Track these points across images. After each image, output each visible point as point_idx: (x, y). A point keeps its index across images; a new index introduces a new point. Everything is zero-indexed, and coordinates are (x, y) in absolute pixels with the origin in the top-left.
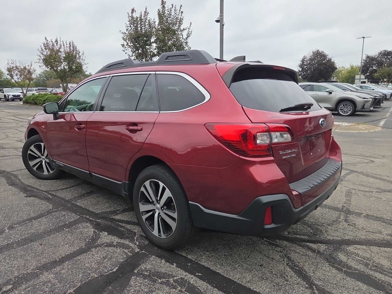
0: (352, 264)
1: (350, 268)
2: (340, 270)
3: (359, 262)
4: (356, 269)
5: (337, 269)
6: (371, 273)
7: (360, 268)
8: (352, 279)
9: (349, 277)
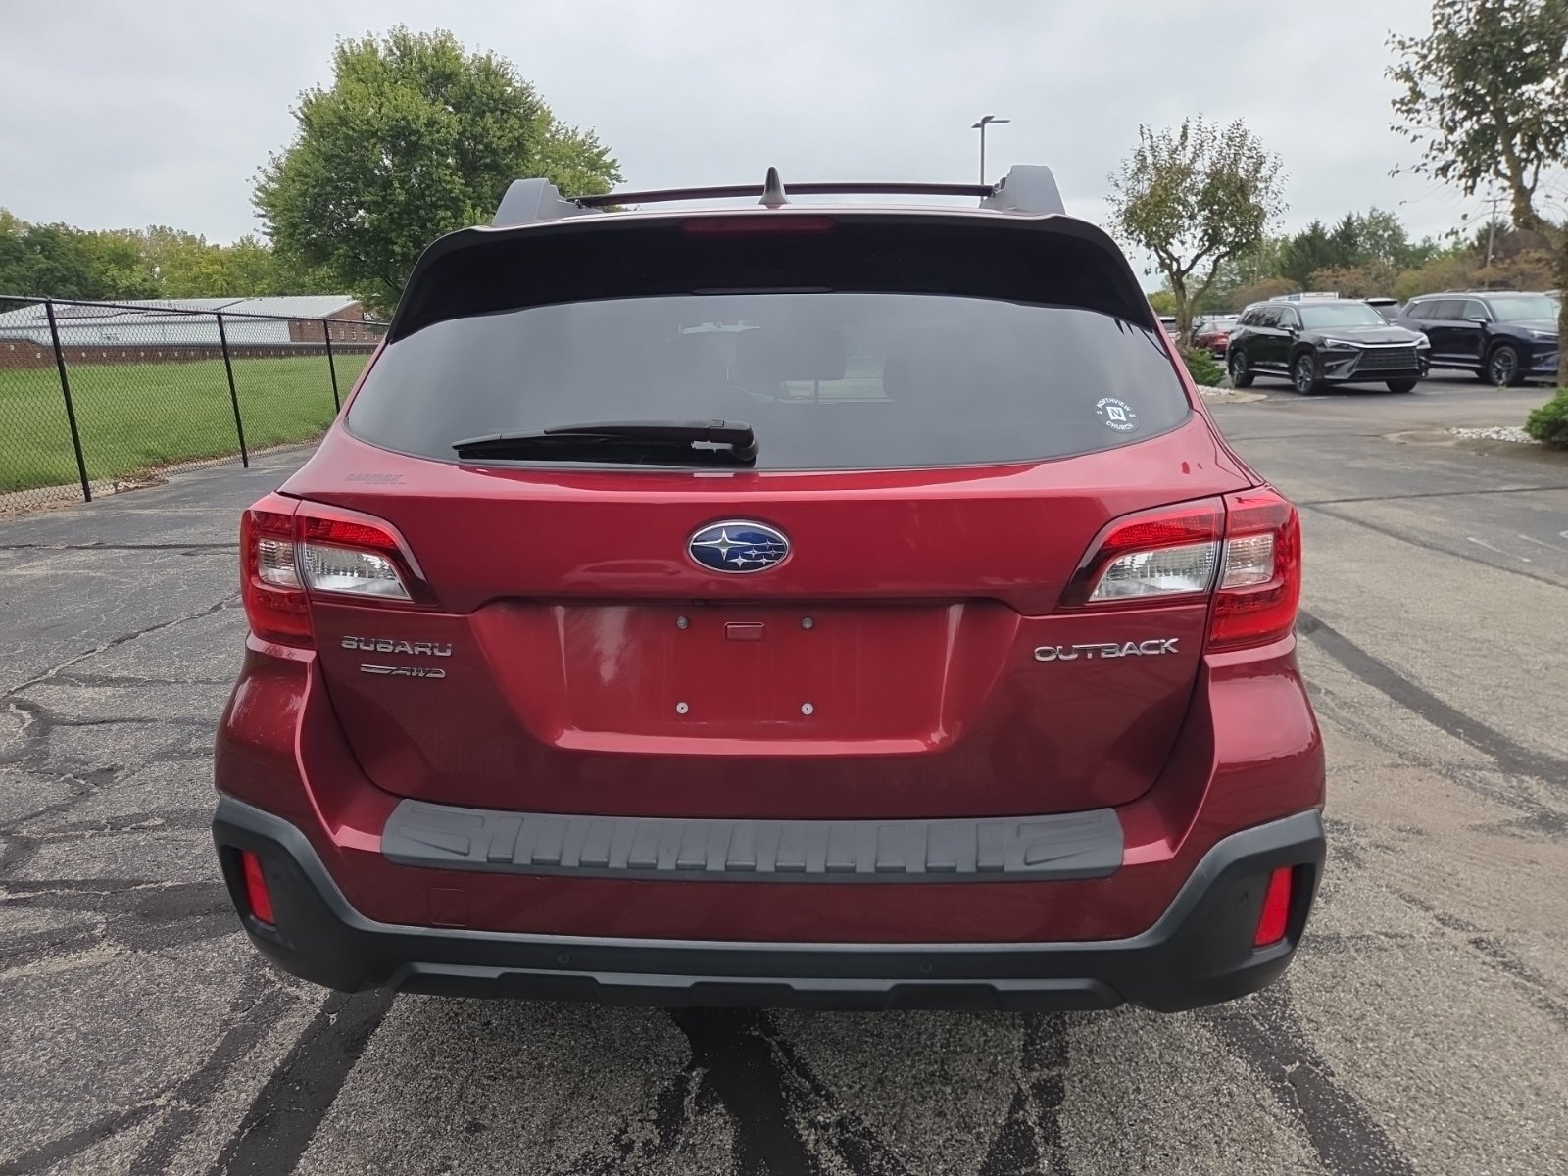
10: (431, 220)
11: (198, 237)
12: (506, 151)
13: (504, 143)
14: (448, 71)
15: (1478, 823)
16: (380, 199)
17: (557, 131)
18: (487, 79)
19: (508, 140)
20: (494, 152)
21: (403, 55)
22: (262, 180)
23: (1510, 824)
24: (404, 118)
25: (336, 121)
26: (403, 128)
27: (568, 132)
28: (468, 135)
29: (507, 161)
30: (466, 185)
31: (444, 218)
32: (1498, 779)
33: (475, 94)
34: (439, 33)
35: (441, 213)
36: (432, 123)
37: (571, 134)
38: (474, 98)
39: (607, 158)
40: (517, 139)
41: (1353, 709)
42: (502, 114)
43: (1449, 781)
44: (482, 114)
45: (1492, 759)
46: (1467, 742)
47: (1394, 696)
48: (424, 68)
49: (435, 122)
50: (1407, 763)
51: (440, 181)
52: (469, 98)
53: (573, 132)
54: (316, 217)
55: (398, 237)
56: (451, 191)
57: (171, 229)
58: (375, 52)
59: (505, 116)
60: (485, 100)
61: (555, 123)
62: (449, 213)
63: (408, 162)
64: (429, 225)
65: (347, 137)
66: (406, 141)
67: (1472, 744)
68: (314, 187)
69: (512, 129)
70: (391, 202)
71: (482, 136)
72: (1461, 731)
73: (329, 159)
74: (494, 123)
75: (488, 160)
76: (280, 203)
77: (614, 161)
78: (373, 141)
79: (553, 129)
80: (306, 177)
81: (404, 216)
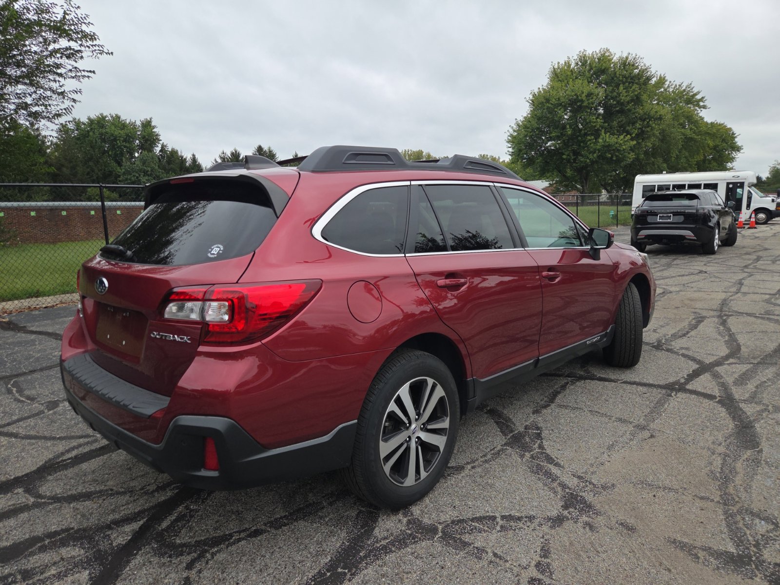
0: (46, 557)
1: (43, 549)
2: (50, 535)
3: (41, 567)
4: (32, 554)
5: (56, 533)
6: (6, 569)
7: (29, 560)
8: (22, 540)
9: (28, 539)
10: (583, 142)
11: (497, 158)
12: (628, 103)
13: (628, 98)
14: (603, 68)
16: (559, 134)
17: (669, 87)
18: (624, 68)
19: (631, 97)
20: (622, 104)
21: (583, 65)
22: (511, 131)
24: (576, 95)
25: (545, 101)
26: (575, 99)
27: (676, 86)
28: (609, 97)
29: (628, 107)
30: (604, 123)
31: (590, 140)
33: (616, 77)
34: (602, 50)
35: (589, 138)
36: (589, 95)
37: (678, 87)
38: (615, 78)
39: (698, 97)
40: (636, 95)
42: (629, 84)
44: (618, 86)
48: (591, 69)
49: (592, 94)
51: (590, 122)
52: (613, 78)
53: (680, 85)
54: (530, 146)
55: (565, 152)
56: (595, 126)
57: (487, 156)
58: (569, 66)
59: (631, 85)
60: (621, 78)
61: (667, 83)
62: (593, 137)
63: (575, 116)
64: (582, 144)
65: (548, 108)
66: (576, 105)
68: (531, 132)
69: (634, 90)
70: (564, 135)
71: (616, 97)
73: (539, 119)
74: (624, 89)
75: (617, 109)
76: (516, 141)
77: (703, 98)
78: (559, 108)
79: (666, 86)
80: (528, 128)
81: (571, 141)
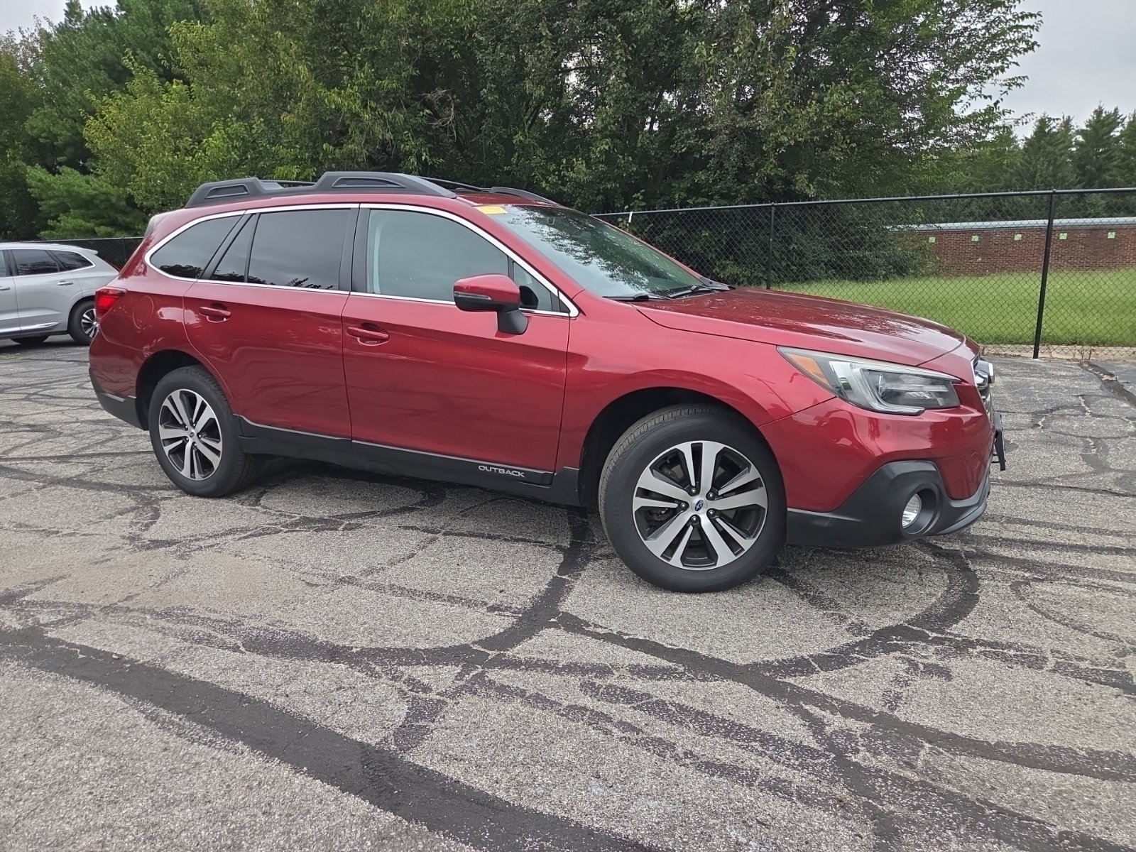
15: (59, 582)
23: (37, 589)
32: (44, 618)
41: (196, 637)
43: (84, 602)
45: (49, 635)
46: (73, 645)
47: (165, 675)
50: (120, 604)
67: (68, 645)
72: (81, 656)
